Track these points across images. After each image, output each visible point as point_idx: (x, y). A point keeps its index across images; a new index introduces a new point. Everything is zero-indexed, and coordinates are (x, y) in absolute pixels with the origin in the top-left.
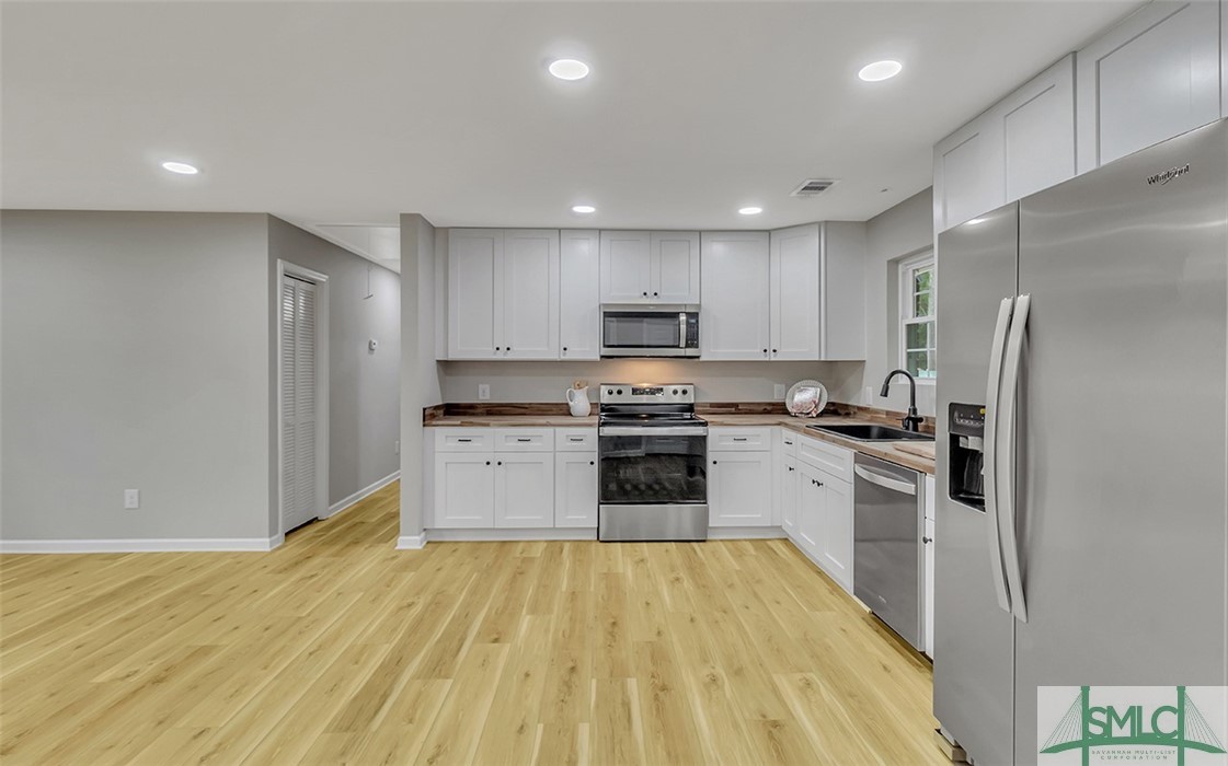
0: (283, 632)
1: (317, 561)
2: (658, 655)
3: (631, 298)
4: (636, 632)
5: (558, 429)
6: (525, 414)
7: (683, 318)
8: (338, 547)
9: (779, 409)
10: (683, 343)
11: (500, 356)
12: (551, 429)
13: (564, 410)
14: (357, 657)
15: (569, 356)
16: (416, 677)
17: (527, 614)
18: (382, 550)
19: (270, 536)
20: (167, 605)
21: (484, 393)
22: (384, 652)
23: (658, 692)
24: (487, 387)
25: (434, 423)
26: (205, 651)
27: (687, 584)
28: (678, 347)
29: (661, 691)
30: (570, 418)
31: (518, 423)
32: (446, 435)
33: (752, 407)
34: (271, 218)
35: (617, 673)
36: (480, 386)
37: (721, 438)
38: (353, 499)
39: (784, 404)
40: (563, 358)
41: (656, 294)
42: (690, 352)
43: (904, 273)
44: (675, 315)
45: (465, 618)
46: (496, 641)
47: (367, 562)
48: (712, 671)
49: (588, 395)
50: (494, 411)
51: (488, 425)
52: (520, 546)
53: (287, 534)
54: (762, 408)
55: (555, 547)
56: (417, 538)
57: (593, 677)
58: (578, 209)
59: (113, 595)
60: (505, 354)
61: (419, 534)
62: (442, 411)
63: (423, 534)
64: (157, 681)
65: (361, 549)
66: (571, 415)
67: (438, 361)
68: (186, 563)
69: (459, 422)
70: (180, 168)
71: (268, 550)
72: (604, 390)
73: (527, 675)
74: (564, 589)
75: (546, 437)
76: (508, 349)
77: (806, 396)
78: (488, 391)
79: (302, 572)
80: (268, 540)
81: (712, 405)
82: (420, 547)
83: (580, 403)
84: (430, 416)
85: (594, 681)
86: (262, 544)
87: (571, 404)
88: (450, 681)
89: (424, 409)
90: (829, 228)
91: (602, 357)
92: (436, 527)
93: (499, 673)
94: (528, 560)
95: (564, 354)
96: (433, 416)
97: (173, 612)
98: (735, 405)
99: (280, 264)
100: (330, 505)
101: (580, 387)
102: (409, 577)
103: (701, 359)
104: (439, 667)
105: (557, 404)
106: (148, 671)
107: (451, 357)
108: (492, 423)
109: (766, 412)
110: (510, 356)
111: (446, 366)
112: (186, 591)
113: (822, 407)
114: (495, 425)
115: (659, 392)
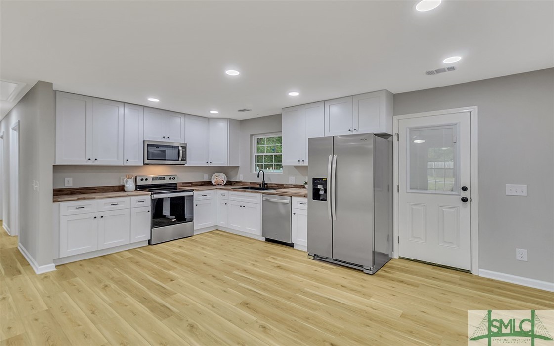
3: (158, 138)
5: (132, 198)
6: (95, 193)
7: (181, 148)
9: (209, 183)
10: (180, 160)
11: (90, 163)
12: (129, 198)
13: (122, 189)
15: (128, 164)
21: (69, 183)
25: (59, 200)
28: (178, 161)
31: (111, 196)
32: (67, 206)
33: (198, 184)
36: (66, 179)
37: (198, 196)
39: (211, 182)
40: (125, 164)
41: (168, 138)
42: (182, 162)
43: (254, 139)
44: (178, 147)
49: (134, 181)
51: (94, 198)
54: (200, 184)
56: (53, 264)
58: (150, 100)
60: (93, 162)
66: (125, 191)
69: (76, 198)
72: (139, 179)
76: (96, 159)
77: (221, 178)
78: (71, 181)
83: (130, 185)
87: (124, 186)
90: (231, 121)
91: (144, 164)
92: (61, 257)
95: (126, 162)
98: (191, 183)
101: (129, 178)
103: (186, 165)
105: (113, 187)
107: (58, 163)
108: (96, 197)
109: (202, 185)
110: (96, 163)
113: (225, 182)
114: (98, 198)
115: (164, 179)
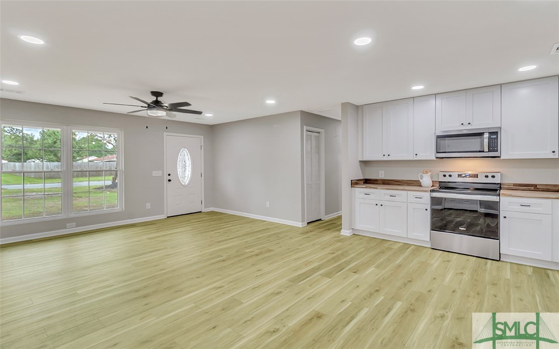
0: (292, 251)
1: (314, 233)
2: (421, 299)
3: (455, 127)
4: (418, 287)
5: (409, 192)
7: (486, 135)
8: (322, 230)
10: (486, 149)
11: (385, 158)
12: (406, 192)
13: (417, 184)
14: (307, 264)
15: (418, 158)
16: (321, 275)
17: (374, 267)
18: (335, 234)
19: (302, 222)
20: (269, 236)
21: (381, 175)
22: (316, 264)
23: (409, 311)
24: (383, 172)
25: (355, 186)
26: (270, 251)
27: (466, 277)
28: (483, 151)
29: (411, 310)
30: (421, 187)
31: (395, 188)
32: (360, 192)
34: (302, 112)
35: (395, 298)
36: (380, 172)
37: (508, 204)
38: (336, 214)
40: (415, 159)
41: (469, 124)
42: (492, 154)
44: (481, 134)
45: (350, 262)
46: (355, 272)
47: (329, 236)
48: (445, 313)
49: (432, 177)
50: (386, 182)
51: (377, 188)
52: (391, 242)
53: (308, 223)
55: (406, 246)
56: (348, 231)
57: (383, 296)
59: (258, 231)
60: (388, 157)
61: (349, 230)
62: (363, 182)
63: (351, 230)
64: (257, 255)
65: (329, 232)
66: (421, 186)
67: (360, 161)
68: (278, 226)
69: (365, 186)
70: (271, 102)
71: (301, 227)
72: (441, 175)
73: (358, 286)
74: (397, 263)
75: (403, 195)
76: (389, 155)
78: (383, 174)
79: (307, 235)
80: (301, 223)
81: (515, 185)
82: (349, 235)
83: (426, 181)
84: (354, 183)
85: (383, 297)
86: (299, 224)
87: (421, 181)
88: (330, 279)
89: (352, 181)
91: (437, 158)
92: (356, 228)
93: (348, 283)
94: (389, 249)
95: (416, 157)
96: (357, 184)
97: (269, 239)
99: (305, 128)
100: (326, 215)
101: (426, 172)
102: (339, 244)
103: (502, 158)
104: (328, 275)
106: (257, 252)
107: (365, 159)
108: (378, 187)
110: (390, 158)
111: (365, 163)
112: (274, 234)
114: (379, 188)
115: (476, 176)
